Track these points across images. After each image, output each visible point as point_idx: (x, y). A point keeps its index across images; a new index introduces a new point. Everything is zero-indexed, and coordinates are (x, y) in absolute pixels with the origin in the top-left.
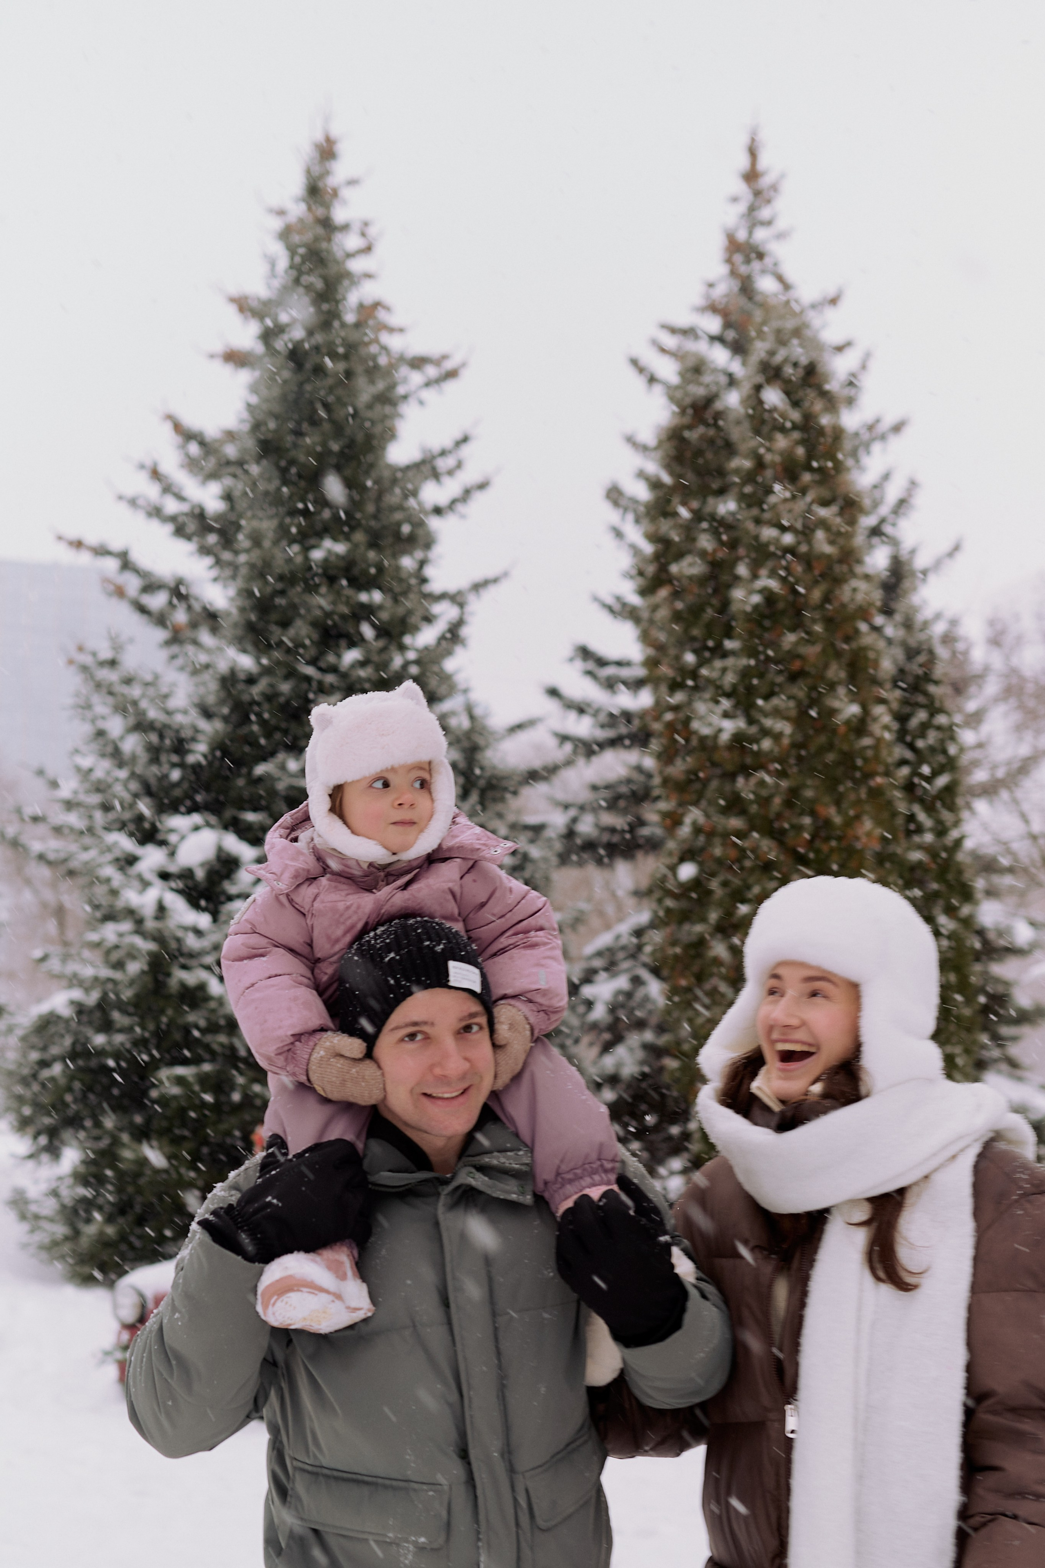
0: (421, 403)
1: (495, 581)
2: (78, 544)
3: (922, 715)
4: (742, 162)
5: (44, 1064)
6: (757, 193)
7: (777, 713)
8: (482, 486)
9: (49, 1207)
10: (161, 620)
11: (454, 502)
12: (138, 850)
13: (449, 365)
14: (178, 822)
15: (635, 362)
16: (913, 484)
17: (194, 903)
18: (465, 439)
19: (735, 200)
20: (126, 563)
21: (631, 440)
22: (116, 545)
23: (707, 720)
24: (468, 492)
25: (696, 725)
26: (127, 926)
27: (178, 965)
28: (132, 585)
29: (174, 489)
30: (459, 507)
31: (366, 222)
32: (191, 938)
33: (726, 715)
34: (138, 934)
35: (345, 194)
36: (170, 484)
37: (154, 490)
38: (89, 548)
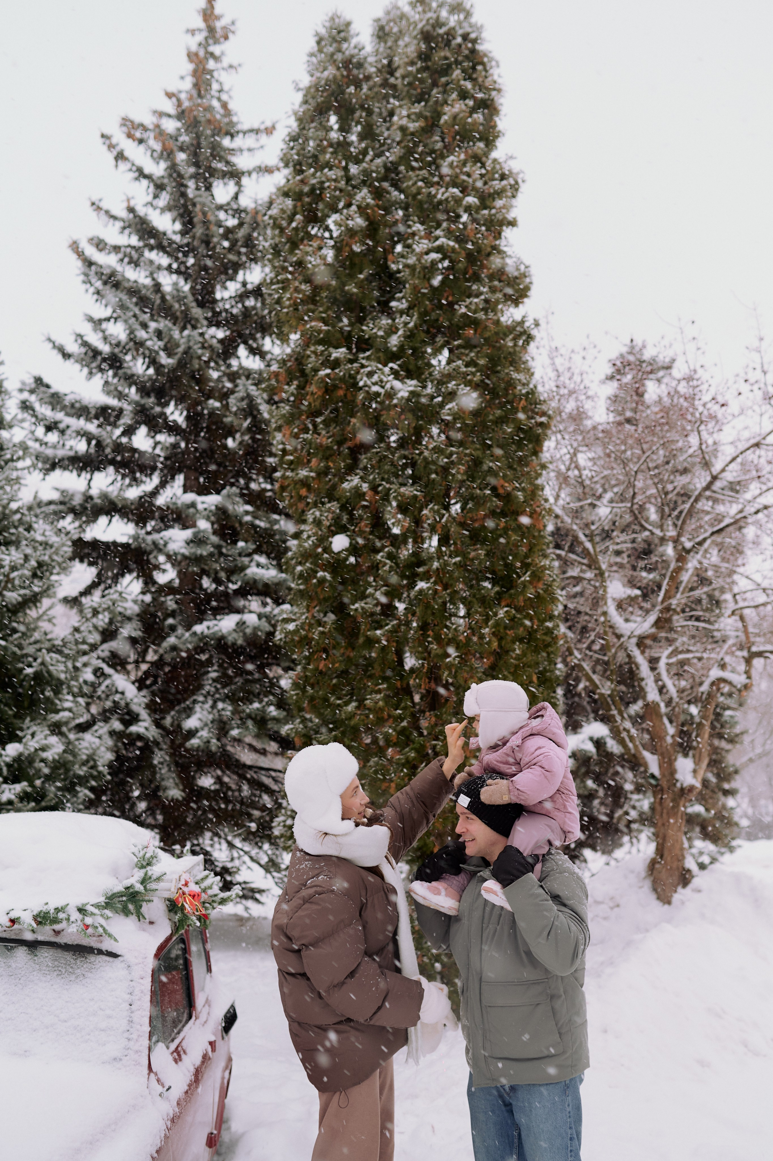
23: (375, 378)
25: (364, 381)
33: (396, 376)
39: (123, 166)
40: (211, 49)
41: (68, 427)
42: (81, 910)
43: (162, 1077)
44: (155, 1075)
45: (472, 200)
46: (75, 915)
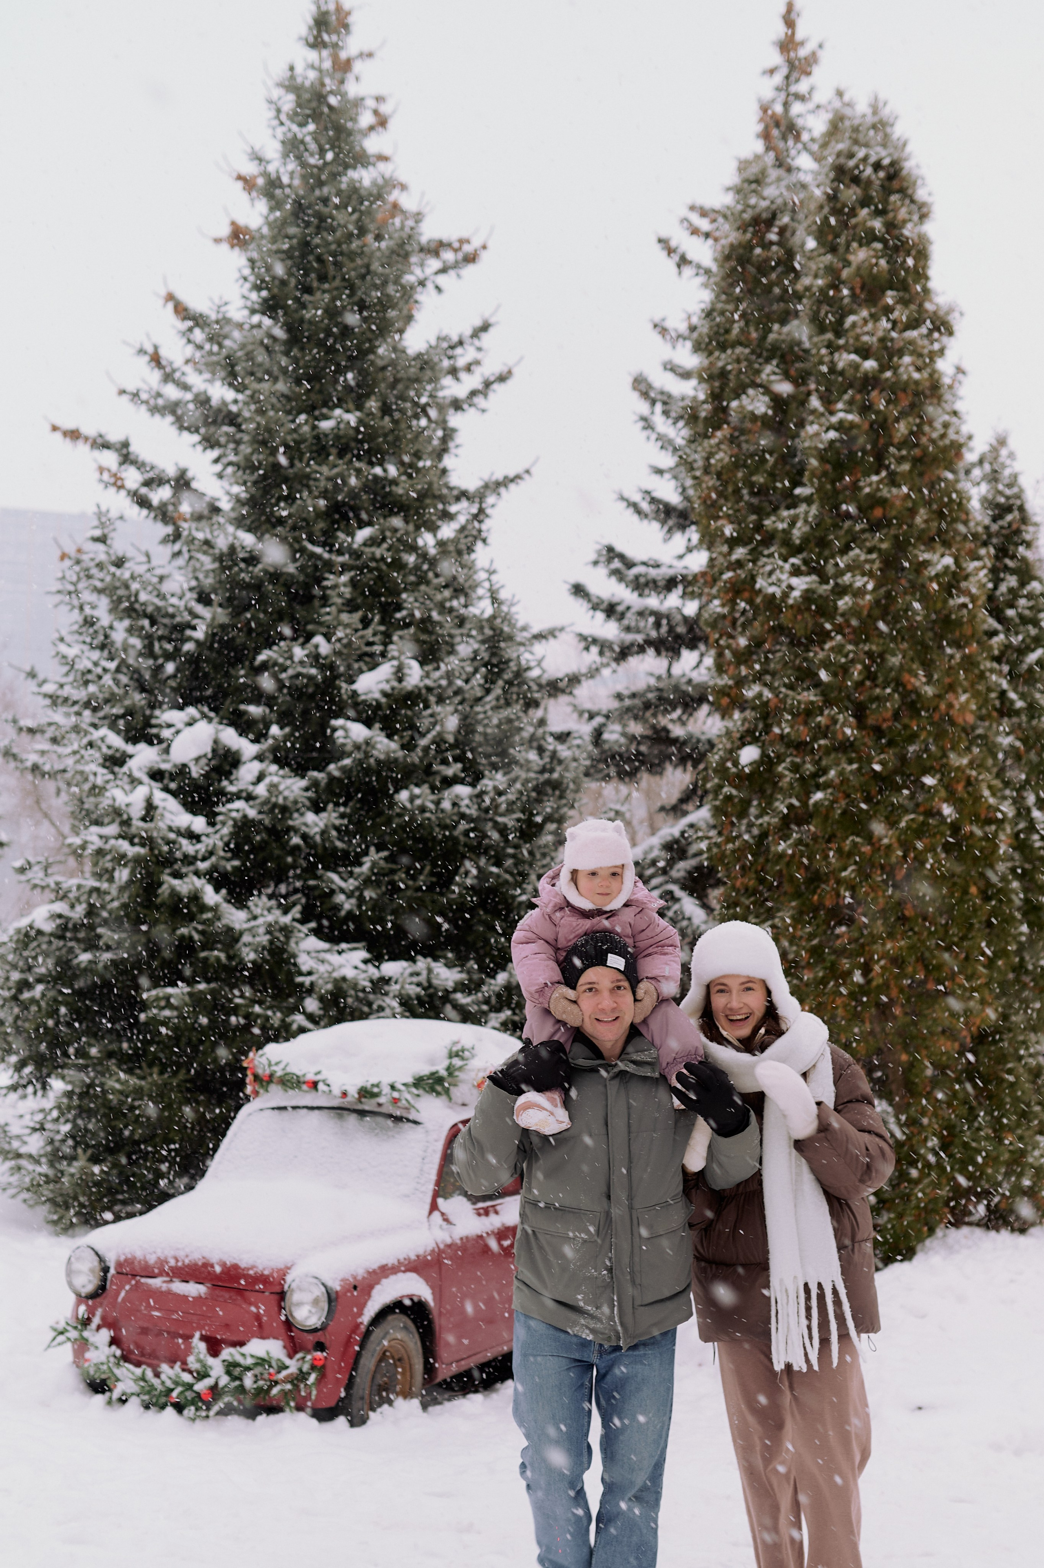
0: (438, 289)
1: (517, 478)
2: (74, 435)
3: (1012, 581)
4: (780, 30)
5: (24, 985)
6: (792, 65)
7: (854, 567)
8: (502, 378)
9: (35, 1144)
10: (163, 514)
11: (473, 393)
12: (130, 749)
13: (467, 248)
14: (171, 715)
15: (663, 242)
17: (192, 808)
18: (485, 327)
19: (772, 72)
20: (127, 458)
21: (661, 329)
22: (114, 437)
23: (774, 578)
24: (487, 384)
25: (760, 583)
26: (112, 829)
27: (168, 871)
28: (133, 478)
29: (177, 375)
30: (479, 400)
31: (379, 99)
32: (184, 842)
33: (796, 572)
34: (124, 838)
35: (358, 67)
36: (174, 371)
37: (154, 377)
38: (86, 439)
39: (688, 271)
40: (793, 89)
41: (628, 608)
42: (393, 1087)
43: (452, 1218)
44: (443, 1214)
45: (870, 365)
46: (386, 1090)
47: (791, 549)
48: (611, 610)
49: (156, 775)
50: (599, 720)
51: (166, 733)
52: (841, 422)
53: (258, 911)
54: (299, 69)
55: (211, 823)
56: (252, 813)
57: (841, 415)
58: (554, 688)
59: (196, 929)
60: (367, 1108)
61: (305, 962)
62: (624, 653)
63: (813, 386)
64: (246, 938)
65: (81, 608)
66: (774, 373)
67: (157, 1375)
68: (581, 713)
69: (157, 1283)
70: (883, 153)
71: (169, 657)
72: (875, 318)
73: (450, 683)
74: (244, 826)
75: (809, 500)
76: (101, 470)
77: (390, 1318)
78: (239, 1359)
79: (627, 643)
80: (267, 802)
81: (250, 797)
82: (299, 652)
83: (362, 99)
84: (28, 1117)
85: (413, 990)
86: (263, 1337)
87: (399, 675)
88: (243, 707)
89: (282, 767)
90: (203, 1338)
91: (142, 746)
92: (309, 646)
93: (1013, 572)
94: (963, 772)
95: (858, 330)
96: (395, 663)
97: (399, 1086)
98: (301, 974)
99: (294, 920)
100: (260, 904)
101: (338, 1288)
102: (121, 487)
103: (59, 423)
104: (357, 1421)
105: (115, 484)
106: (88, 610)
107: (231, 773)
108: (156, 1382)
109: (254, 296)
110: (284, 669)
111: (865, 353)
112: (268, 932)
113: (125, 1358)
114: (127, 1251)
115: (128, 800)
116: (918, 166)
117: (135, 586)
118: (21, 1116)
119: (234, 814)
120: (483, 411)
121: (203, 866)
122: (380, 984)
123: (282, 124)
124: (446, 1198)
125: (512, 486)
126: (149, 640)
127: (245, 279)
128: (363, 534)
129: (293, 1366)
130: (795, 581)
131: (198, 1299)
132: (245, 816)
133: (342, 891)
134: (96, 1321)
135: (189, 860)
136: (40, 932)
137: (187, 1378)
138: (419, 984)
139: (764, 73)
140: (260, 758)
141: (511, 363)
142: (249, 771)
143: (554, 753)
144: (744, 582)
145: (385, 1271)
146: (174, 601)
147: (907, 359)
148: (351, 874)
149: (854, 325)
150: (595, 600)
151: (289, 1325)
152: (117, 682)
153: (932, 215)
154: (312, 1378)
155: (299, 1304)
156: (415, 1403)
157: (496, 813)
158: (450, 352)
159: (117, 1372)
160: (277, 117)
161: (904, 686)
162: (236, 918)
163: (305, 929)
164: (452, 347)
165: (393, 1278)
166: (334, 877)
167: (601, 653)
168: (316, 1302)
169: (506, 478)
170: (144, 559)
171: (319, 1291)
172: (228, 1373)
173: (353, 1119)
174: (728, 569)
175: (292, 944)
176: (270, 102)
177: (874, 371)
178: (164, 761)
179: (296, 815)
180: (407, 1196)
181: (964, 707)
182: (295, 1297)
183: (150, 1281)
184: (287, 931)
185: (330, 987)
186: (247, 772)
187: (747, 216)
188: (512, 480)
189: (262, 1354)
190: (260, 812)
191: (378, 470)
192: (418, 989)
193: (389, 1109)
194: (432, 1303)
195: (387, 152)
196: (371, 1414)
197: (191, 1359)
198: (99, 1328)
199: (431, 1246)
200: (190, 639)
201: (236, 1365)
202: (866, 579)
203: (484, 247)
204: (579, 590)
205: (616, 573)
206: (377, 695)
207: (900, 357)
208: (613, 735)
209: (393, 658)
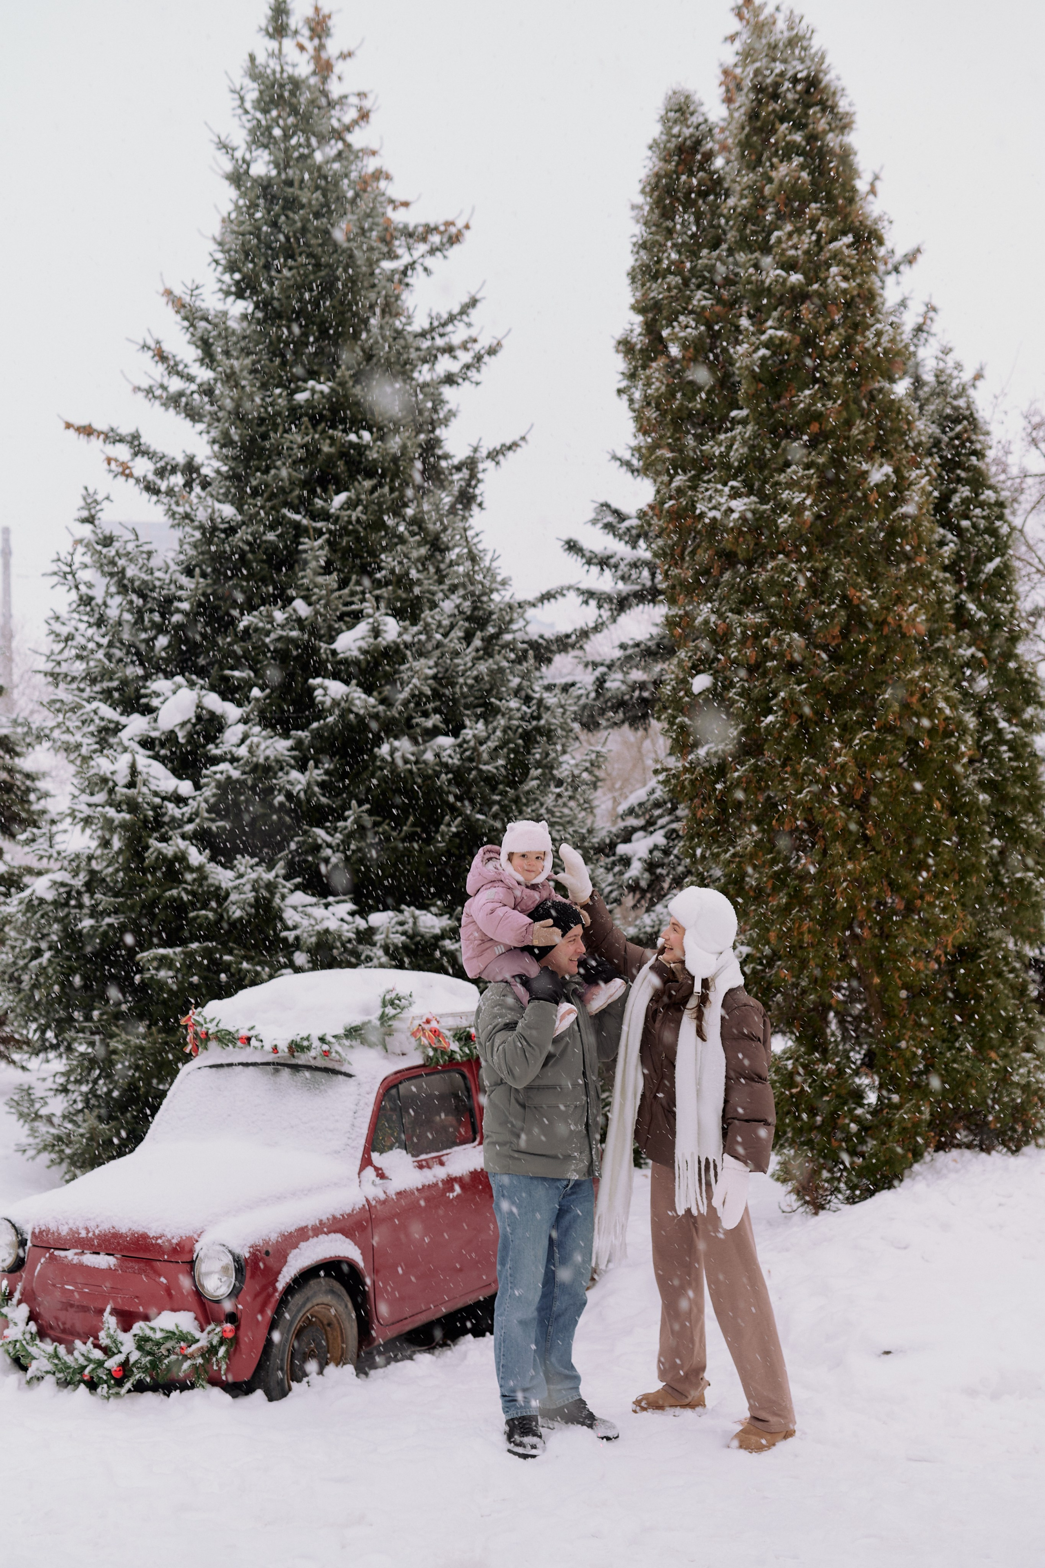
0: (426, 270)
1: (515, 445)
2: (87, 431)
3: (964, 492)
7: (792, 484)
8: (492, 351)
11: (467, 368)
12: (123, 720)
13: (453, 230)
14: (160, 684)
16: (932, 308)
17: (178, 773)
18: (472, 303)
20: (139, 450)
22: (125, 430)
23: (713, 502)
24: (479, 358)
25: (700, 507)
26: (100, 797)
27: (156, 835)
28: (143, 467)
29: (180, 367)
30: (472, 374)
31: (361, 95)
32: (170, 806)
33: (735, 494)
34: (111, 805)
35: (339, 67)
36: (176, 364)
37: (158, 371)
38: (99, 433)
41: (621, 560)
42: (322, 1040)
43: (387, 1173)
44: (377, 1169)
45: (796, 278)
46: (316, 1043)
47: (728, 472)
48: (604, 562)
49: (147, 743)
50: (602, 669)
51: (155, 702)
52: (771, 338)
53: (242, 869)
54: (261, 59)
55: (198, 787)
56: (236, 774)
57: (771, 332)
58: (563, 643)
59: (185, 889)
60: (300, 1062)
61: (290, 915)
62: (622, 604)
63: (745, 309)
64: (233, 897)
65: (77, 587)
66: (705, 298)
67: (70, 1352)
68: (586, 665)
69: (70, 1255)
70: (800, 67)
71: (160, 629)
72: (799, 231)
73: (430, 638)
74: (227, 785)
75: (744, 422)
76: (109, 461)
77: (312, 1283)
78: (149, 1333)
79: (624, 594)
80: (247, 763)
81: (234, 760)
82: (279, 616)
83: (346, 97)
84: (51, 1079)
85: (399, 939)
86: (174, 1310)
87: (376, 632)
88: (227, 672)
89: (265, 727)
90: (115, 1312)
91: (136, 716)
92: (289, 609)
93: (967, 482)
94: (917, 685)
95: (784, 246)
96: (371, 620)
97: (329, 1038)
98: (287, 928)
99: (277, 876)
100: (244, 861)
101: (247, 1255)
102: (129, 476)
103: (72, 420)
104: (277, 1393)
105: (123, 473)
106: (83, 589)
107: (217, 738)
108: (69, 1359)
109: (227, 278)
110: (268, 633)
111: (790, 266)
112: (254, 889)
113: (42, 1334)
114: (42, 1222)
115: (112, 768)
116: (838, 78)
117: (121, 562)
118: (44, 1080)
119: (218, 776)
120: (477, 384)
121: (189, 828)
122: (366, 936)
123: (246, 112)
124: (381, 1152)
125: (510, 454)
126: (139, 613)
127: (217, 262)
128: (340, 499)
129: (203, 1340)
130: (734, 504)
131: (108, 1272)
132: (229, 778)
133: (329, 846)
134: (17, 1295)
135: (175, 823)
136: (42, 901)
137: (98, 1354)
138: (404, 933)
139: (726, 39)
140: (245, 721)
141: (499, 337)
142: (235, 734)
143: (540, 701)
144: (685, 509)
145: (302, 1235)
146: (158, 574)
147: (834, 270)
148: (336, 829)
149: (779, 240)
150: (588, 554)
151: (199, 1294)
152: (109, 656)
153: (854, 126)
154: (222, 1351)
155: (208, 1274)
156: (350, 1369)
157: (479, 762)
158: (441, 330)
159: (33, 1350)
160: (242, 106)
161: (850, 601)
162: (222, 877)
163: (289, 885)
164: (444, 325)
165: (313, 1241)
166: (320, 832)
167: (600, 607)
168: (225, 1269)
169: (503, 445)
170: (133, 537)
171: (228, 1260)
172: (139, 1348)
173: (286, 1073)
174: (671, 498)
175: (277, 900)
176: (233, 91)
177: (800, 283)
178: (155, 729)
179: (280, 774)
180: (337, 1152)
181: (912, 619)
182: (203, 1267)
183: (62, 1253)
184: (271, 887)
185: (314, 940)
186: (232, 735)
187: (671, 146)
188: (510, 448)
189: (171, 1327)
190: (244, 773)
191: (353, 437)
192: (404, 938)
193: (320, 1063)
194: (361, 1264)
195: (374, 146)
196: (294, 1385)
197: (102, 1334)
198: (20, 1302)
199: (360, 1202)
200: (178, 610)
201: (147, 1339)
202: (804, 495)
203: (467, 227)
204: (572, 547)
205: (609, 527)
206: (356, 653)
207: (828, 269)
208: (615, 683)
209: (369, 616)
